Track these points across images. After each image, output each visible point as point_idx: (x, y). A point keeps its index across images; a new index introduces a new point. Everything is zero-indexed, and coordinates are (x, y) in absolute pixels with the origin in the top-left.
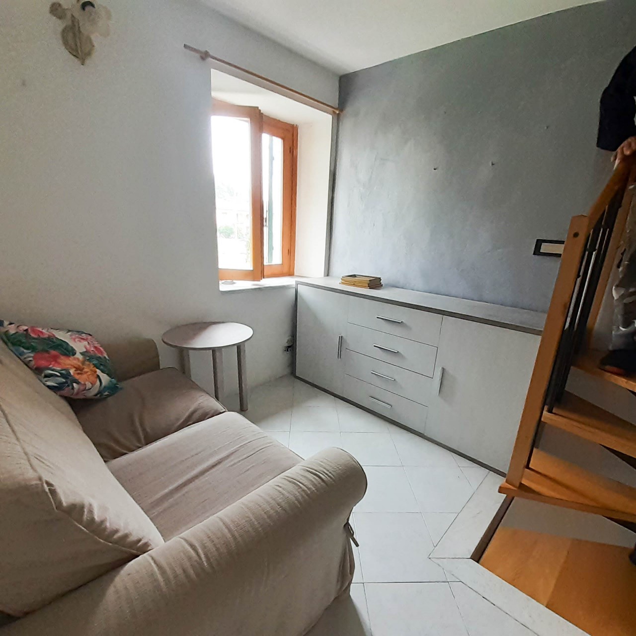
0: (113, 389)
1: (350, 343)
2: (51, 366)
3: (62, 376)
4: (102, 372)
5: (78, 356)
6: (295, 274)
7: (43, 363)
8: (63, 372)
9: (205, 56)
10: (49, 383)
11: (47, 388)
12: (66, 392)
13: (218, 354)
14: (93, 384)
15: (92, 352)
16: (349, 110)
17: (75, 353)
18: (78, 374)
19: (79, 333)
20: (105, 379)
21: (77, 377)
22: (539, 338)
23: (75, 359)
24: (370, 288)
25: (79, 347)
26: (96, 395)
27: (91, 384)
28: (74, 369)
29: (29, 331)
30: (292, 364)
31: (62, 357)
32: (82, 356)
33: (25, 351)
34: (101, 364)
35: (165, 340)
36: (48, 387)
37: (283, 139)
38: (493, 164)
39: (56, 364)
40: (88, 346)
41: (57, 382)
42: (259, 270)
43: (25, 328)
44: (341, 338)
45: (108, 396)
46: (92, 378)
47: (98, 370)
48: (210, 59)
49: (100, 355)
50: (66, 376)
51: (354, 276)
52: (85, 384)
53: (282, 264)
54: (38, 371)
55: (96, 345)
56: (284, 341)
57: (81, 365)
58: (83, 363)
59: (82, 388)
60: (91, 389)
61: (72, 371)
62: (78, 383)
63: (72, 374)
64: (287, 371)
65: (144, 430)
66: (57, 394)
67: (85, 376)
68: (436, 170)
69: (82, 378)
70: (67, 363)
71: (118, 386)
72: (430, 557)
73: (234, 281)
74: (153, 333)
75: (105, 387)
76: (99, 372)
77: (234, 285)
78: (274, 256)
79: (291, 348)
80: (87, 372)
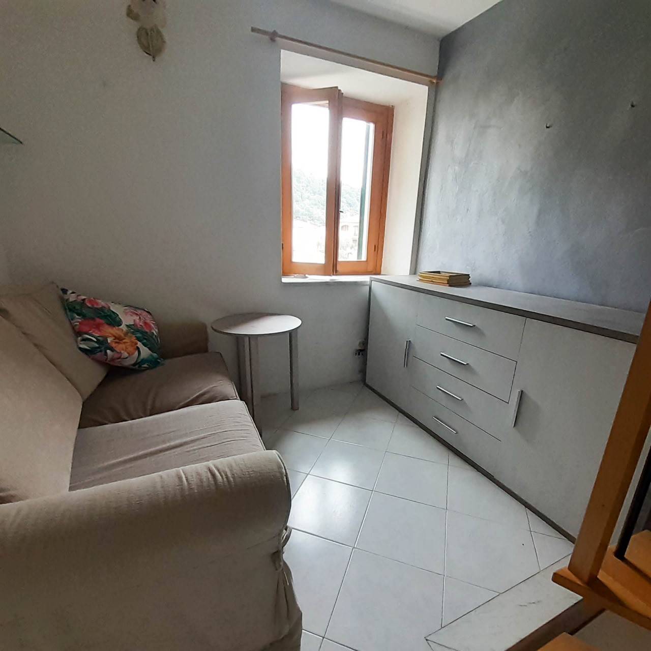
0: (154, 363)
1: (419, 349)
2: (90, 332)
3: (98, 342)
4: (144, 345)
5: (123, 327)
6: (382, 273)
7: (85, 329)
8: (99, 338)
9: (273, 36)
10: (82, 346)
11: (79, 351)
12: (98, 355)
13: (252, 342)
14: (130, 354)
15: (139, 326)
17: (121, 325)
18: (116, 342)
19: (134, 308)
20: (145, 352)
21: (114, 345)
23: (119, 329)
24: (450, 286)
25: (127, 319)
26: (134, 365)
27: (128, 353)
28: (114, 338)
29: (86, 300)
30: (363, 371)
31: (106, 326)
32: (126, 328)
33: (77, 317)
34: (145, 337)
35: (214, 327)
36: (80, 349)
37: (375, 123)
38: (633, 106)
39: (96, 331)
40: (138, 321)
41: (90, 346)
42: (332, 264)
43: (84, 297)
44: (409, 343)
45: (147, 369)
46: (131, 349)
47: (139, 343)
48: (278, 39)
49: (148, 331)
50: (102, 342)
51: (439, 272)
52: (121, 352)
53: (367, 261)
54: (78, 333)
55: (148, 321)
56: (356, 345)
57: (123, 335)
58: (126, 334)
59: (117, 356)
60: (127, 358)
61: (109, 340)
62: (112, 350)
63: (109, 342)
66: (90, 357)
67: (123, 346)
68: (550, 129)
69: (119, 347)
70: (110, 332)
71: (159, 361)
72: (428, 638)
73: (307, 275)
75: (143, 360)
76: (139, 344)
77: (307, 279)
78: (349, 252)
79: (362, 351)
80: (125, 343)
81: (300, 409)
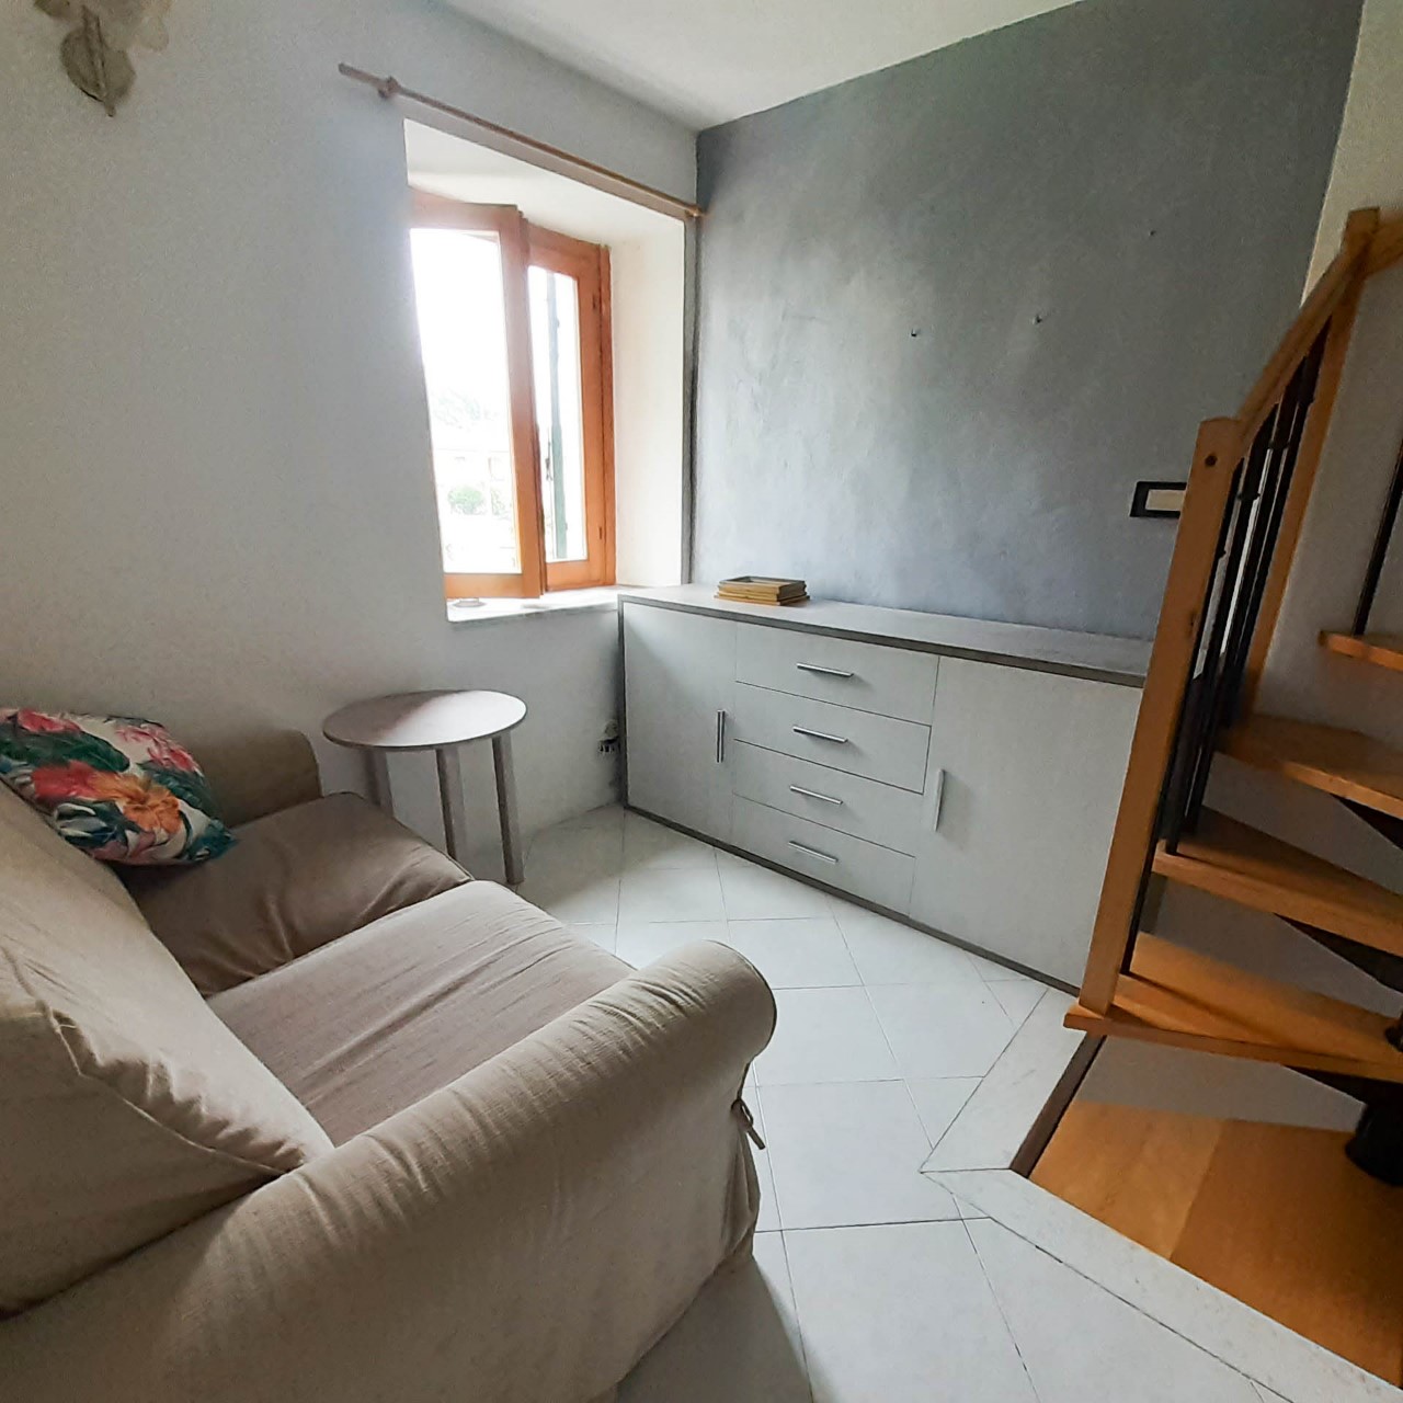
0: (217, 844)
1: (744, 726)
2: (73, 793)
3: (100, 814)
4: (190, 805)
5: (134, 769)
6: (618, 581)
7: (54, 788)
8: (98, 805)
9: (388, 90)
10: (70, 832)
11: (66, 843)
12: (110, 849)
13: (448, 759)
14: (171, 832)
15: (164, 762)
16: (721, 208)
17: (128, 765)
18: (136, 809)
19: (135, 722)
20: (198, 820)
21: (133, 816)
22: (1140, 692)
23: (126, 777)
24: (782, 605)
25: (136, 751)
26: (179, 856)
27: (167, 831)
28: (128, 800)
29: (20, 718)
30: (619, 779)
31: (98, 774)
32: (143, 772)
33: (15, 763)
34: (186, 787)
35: (331, 734)
36: (69, 839)
37: (578, 278)
38: (1039, 321)
39: (84, 790)
40: (156, 751)
41: (89, 829)
42: (535, 574)
43: (10, 712)
44: (723, 716)
45: (208, 857)
46: (168, 819)
47: (179, 801)
48: (401, 98)
49: (184, 769)
50: (108, 813)
51: (747, 579)
52: (153, 833)
53: (588, 560)
54: (44, 805)
55: (175, 747)
56: (599, 729)
57: (140, 789)
58: (146, 786)
59: (146, 840)
60: (165, 843)
61: (121, 805)
62: (134, 827)
63: (122, 810)
64: (610, 794)
65: (290, 927)
66: (89, 855)
67: (150, 816)
68: (918, 338)
69: (145, 820)
70: (111, 786)
71: (228, 835)
72: (923, 1170)
73: (481, 600)
74: (301, 717)
75: (197, 838)
76: (183, 806)
77: (481, 608)
78: (569, 543)
79: (615, 743)
80: (153, 807)
81: (526, 881)
